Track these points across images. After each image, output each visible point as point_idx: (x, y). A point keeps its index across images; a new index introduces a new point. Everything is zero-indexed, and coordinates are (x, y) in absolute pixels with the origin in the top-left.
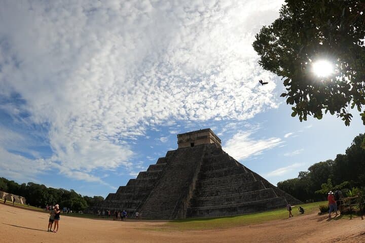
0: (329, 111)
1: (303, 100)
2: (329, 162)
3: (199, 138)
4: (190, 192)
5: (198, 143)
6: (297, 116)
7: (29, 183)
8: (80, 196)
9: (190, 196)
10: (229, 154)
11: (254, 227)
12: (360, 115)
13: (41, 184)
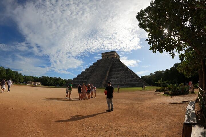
0: (166, 51)
1: (155, 44)
2: (163, 71)
3: (111, 55)
4: (106, 77)
5: (110, 57)
6: (152, 50)
7: (42, 77)
8: (62, 80)
9: (106, 79)
10: (123, 63)
11: (130, 93)
12: (179, 55)
13: (47, 76)
